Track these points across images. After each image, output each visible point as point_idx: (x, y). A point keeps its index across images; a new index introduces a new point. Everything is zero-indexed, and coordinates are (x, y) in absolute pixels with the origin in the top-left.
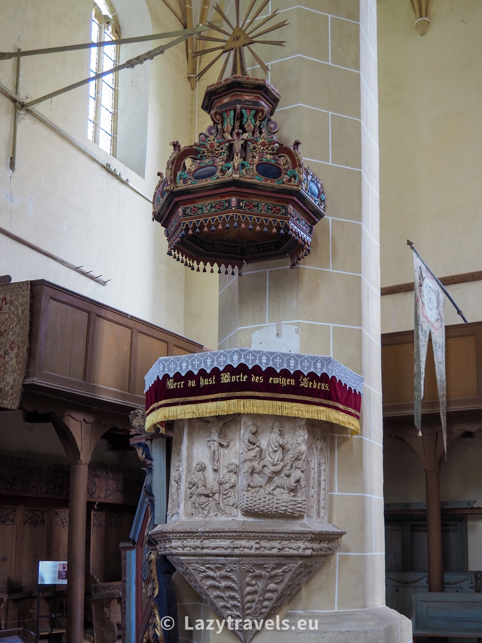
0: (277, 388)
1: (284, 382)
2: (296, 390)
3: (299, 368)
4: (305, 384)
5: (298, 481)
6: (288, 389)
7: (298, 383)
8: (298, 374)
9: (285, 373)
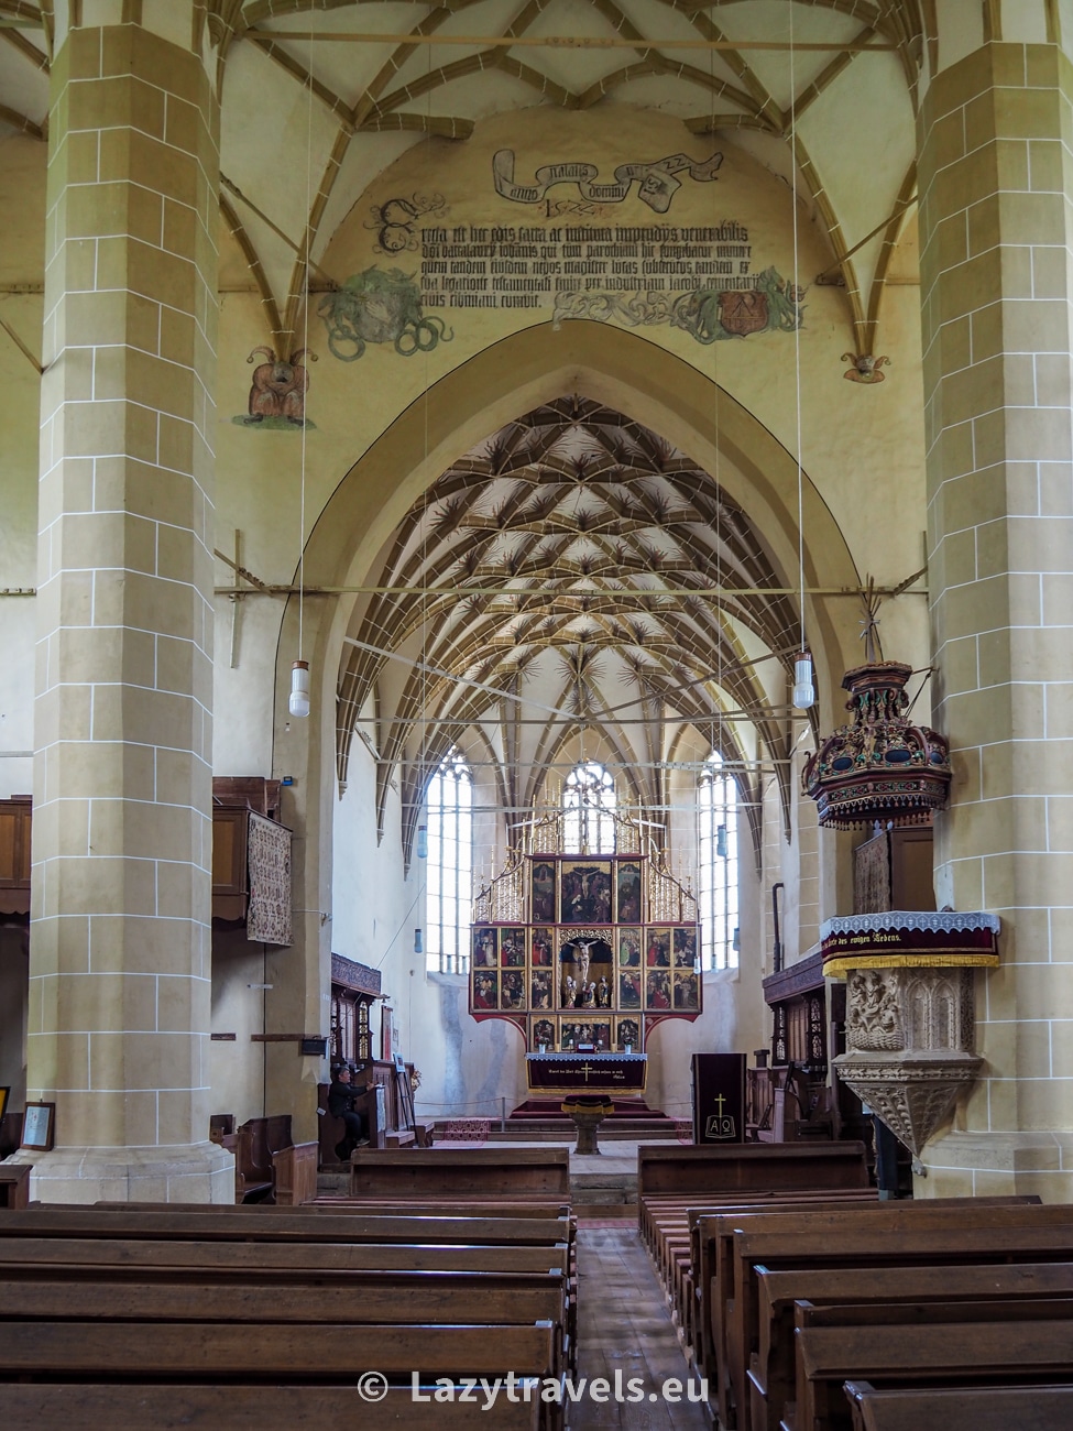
0: (858, 947)
1: (861, 940)
2: (872, 945)
3: (871, 927)
4: (878, 939)
5: (891, 1019)
6: (866, 946)
7: (872, 939)
8: (871, 932)
9: (861, 933)
